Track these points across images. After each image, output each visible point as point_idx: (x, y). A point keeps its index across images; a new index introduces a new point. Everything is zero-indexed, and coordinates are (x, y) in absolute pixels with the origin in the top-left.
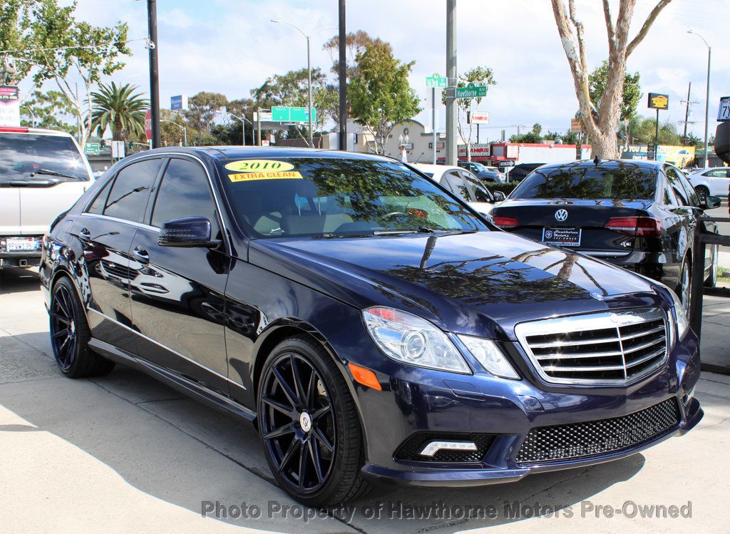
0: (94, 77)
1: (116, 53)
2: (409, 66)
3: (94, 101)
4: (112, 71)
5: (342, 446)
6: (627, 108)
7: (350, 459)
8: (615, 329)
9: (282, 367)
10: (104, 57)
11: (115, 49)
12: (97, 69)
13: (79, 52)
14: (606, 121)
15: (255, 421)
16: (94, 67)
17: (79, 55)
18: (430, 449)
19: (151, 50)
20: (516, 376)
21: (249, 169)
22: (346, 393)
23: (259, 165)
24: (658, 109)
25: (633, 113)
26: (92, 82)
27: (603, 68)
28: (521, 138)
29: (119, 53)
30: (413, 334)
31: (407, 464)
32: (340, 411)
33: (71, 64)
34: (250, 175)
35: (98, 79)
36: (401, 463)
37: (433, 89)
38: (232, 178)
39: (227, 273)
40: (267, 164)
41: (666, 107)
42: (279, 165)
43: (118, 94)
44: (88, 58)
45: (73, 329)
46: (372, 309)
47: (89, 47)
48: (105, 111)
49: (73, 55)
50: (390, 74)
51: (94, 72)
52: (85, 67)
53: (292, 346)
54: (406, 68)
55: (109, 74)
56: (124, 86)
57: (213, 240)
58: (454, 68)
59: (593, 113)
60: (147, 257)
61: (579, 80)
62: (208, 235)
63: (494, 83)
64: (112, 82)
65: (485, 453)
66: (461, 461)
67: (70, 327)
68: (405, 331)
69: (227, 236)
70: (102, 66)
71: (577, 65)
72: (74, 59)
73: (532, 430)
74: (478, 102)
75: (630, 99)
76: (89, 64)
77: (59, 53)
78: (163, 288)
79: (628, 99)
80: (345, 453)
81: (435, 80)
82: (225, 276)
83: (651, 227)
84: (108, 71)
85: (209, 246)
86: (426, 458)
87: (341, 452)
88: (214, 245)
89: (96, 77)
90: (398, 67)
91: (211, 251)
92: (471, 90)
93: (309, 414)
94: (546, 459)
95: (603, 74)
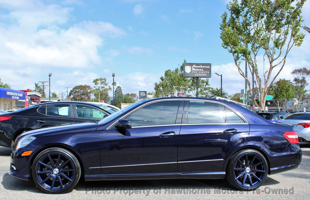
43: (218, 91)
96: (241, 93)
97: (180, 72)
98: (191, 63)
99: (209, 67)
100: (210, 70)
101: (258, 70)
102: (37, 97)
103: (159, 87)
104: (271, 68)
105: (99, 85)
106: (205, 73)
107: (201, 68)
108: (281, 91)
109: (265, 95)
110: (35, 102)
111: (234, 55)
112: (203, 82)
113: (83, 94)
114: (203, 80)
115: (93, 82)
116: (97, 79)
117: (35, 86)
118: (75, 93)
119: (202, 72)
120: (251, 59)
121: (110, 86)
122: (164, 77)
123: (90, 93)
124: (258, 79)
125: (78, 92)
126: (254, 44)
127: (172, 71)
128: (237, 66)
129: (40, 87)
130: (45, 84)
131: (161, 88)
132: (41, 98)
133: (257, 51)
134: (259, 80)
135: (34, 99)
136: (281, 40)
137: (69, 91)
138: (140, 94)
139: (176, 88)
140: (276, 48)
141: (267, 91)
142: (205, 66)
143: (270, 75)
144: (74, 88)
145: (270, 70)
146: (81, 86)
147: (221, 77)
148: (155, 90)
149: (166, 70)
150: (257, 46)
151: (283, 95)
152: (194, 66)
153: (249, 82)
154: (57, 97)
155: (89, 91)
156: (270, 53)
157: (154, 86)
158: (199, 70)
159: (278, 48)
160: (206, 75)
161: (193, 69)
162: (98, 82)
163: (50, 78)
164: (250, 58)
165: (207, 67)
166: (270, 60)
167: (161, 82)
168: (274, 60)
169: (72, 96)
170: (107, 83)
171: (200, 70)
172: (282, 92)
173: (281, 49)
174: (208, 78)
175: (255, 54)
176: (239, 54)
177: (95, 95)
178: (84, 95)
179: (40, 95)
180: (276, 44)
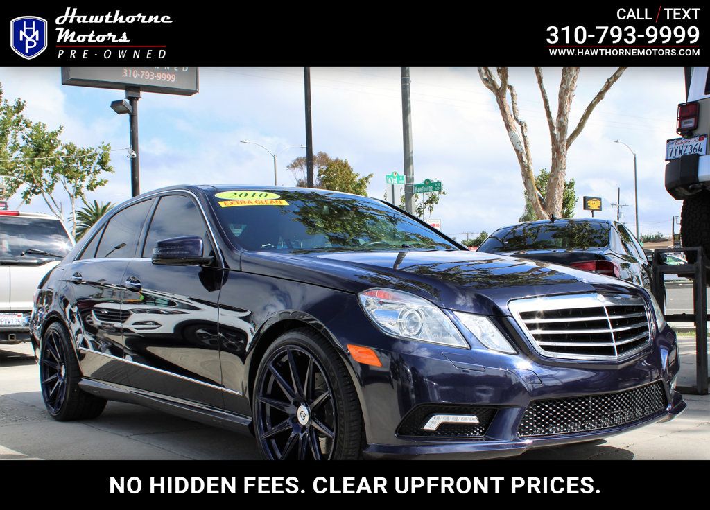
0: (78, 192)
1: (99, 170)
2: (367, 179)
3: (77, 218)
4: (95, 187)
5: (343, 430)
6: (565, 211)
7: (351, 443)
8: (603, 308)
9: (278, 364)
10: (88, 174)
11: (98, 167)
12: (81, 186)
13: (65, 170)
14: (553, 206)
15: (251, 425)
16: (78, 183)
17: (64, 172)
18: (433, 424)
19: (132, 158)
20: (513, 351)
21: (237, 197)
22: (345, 377)
23: (247, 195)
24: (593, 210)
25: (571, 215)
26: (76, 197)
27: (541, 176)
28: (470, 242)
29: (102, 171)
30: (409, 312)
31: (410, 438)
32: (339, 394)
33: (56, 182)
34: (239, 202)
35: (82, 194)
36: (404, 438)
37: (393, 186)
38: (222, 204)
39: (219, 289)
40: (254, 194)
41: (600, 209)
42: (266, 195)
43: (100, 212)
44: (73, 175)
45: (63, 373)
46: (367, 292)
47: (75, 165)
48: (88, 227)
49: (59, 173)
50: (350, 186)
51: (78, 188)
52: (71, 183)
53: (288, 339)
54: (364, 180)
55: (92, 189)
56: (105, 204)
57: (206, 255)
58: (411, 166)
59: (540, 199)
60: (139, 284)
61: (526, 169)
62: (200, 254)
63: (444, 193)
64: (95, 201)
65: (486, 427)
66: (464, 435)
67: (60, 371)
68: (402, 309)
69: (220, 254)
70: (86, 183)
71: (523, 156)
72: (61, 176)
73: (531, 404)
74: (431, 211)
75: (567, 203)
76: (74, 180)
77: (47, 172)
78: (156, 324)
79: (566, 203)
80: (346, 436)
81: (395, 178)
82: (216, 292)
83: (609, 269)
84: (91, 187)
85: (201, 262)
86: (429, 432)
87: (342, 436)
88: (206, 261)
89: (80, 192)
90: (357, 180)
91: (203, 268)
92: (428, 185)
93: (306, 406)
94: (546, 434)
95: (542, 181)
160: (173, 77)
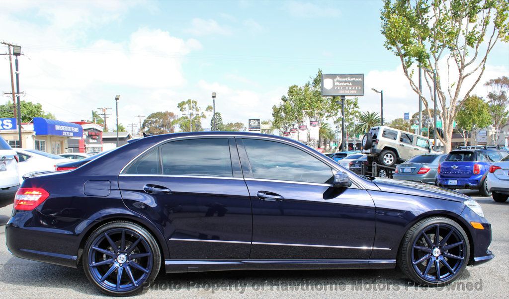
43: (370, 116)
96: (405, 118)
97: (311, 89)
98: (333, 75)
99: (360, 80)
100: (362, 84)
101: (440, 82)
102: (97, 132)
103: (278, 112)
104: (462, 78)
105: (187, 111)
106: (355, 90)
107: (349, 82)
108: (470, 114)
109: (452, 121)
110: (94, 139)
111: (402, 60)
112: (349, 103)
113: (163, 126)
114: (349, 100)
115: (178, 107)
116: (183, 102)
117: (92, 115)
118: (150, 124)
119: (350, 88)
120: (430, 65)
121: (203, 113)
122: (287, 96)
123: (173, 123)
124: (440, 96)
125: (156, 122)
126: (434, 42)
127: (299, 87)
128: (408, 77)
129: (100, 116)
130: (107, 112)
131: (283, 114)
132: (103, 133)
133: (439, 52)
134: (442, 97)
135: (93, 134)
136: (478, 33)
137: (142, 122)
138: (249, 123)
139: (307, 113)
140: (469, 47)
141: (455, 114)
142: (354, 79)
143: (459, 91)
144: (150, 117)
145: (459, 82)
146: (159, 113)
147: (382, 94)
148: (274, 118)
149: (291, 86)
150: (440, 45)
151: (474, 120)
152: (338, 78)
153: (426, 101)
154: (124, 131)
155: (172, 120)
156: (459, 55)
157: (272, 111)
158: (345, 84)
159: (473, 47)
160: (356, 92)
161: (337, 84)
162: (184, 106)
163: (117, 103)
164: (429, 63)
165: (357, 79)
166: (459, 67)
167: (283, 104)
168: (465, 66)
169: (146, 129)
170: (198, 108)
171: (347, 85)
172: (472, 115)
173: (477, 47)
174: (356, 97)
175: (437, 57)
176: (412, 58)
177: (181, 126)
178: (165, 127)
179: (100, 128)
180: (469, 40)
